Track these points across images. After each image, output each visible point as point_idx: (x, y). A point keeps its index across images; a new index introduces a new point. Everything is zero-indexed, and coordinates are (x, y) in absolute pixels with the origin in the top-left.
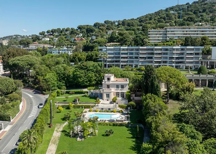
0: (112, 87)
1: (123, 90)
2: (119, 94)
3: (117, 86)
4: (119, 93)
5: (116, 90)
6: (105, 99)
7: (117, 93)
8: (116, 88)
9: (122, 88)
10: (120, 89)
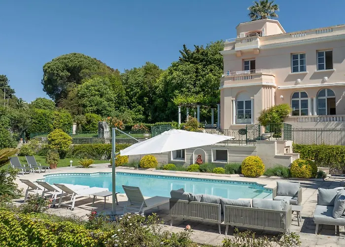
0: (268, 66)
1: (329, 75)
2: (305, 104)
3: (297, 62)
4: (304, 95)
5: (289, 79)
6: (232, 127)
7: (296, 95)
8: (288, 70)
9: (321, 67)
10: (312, 69)
